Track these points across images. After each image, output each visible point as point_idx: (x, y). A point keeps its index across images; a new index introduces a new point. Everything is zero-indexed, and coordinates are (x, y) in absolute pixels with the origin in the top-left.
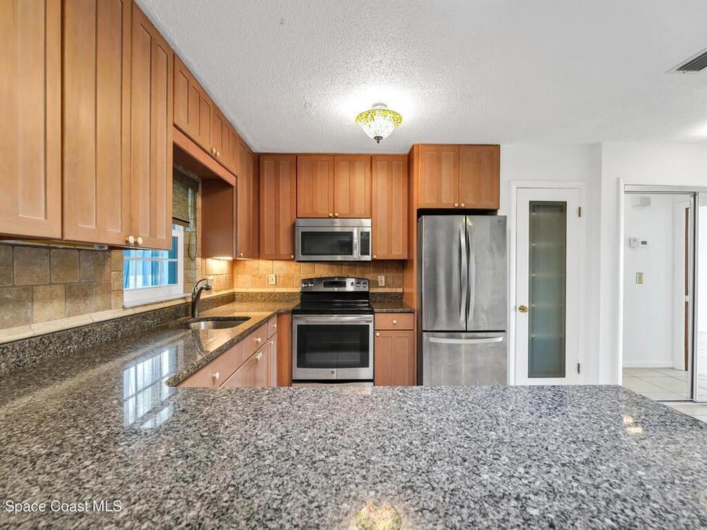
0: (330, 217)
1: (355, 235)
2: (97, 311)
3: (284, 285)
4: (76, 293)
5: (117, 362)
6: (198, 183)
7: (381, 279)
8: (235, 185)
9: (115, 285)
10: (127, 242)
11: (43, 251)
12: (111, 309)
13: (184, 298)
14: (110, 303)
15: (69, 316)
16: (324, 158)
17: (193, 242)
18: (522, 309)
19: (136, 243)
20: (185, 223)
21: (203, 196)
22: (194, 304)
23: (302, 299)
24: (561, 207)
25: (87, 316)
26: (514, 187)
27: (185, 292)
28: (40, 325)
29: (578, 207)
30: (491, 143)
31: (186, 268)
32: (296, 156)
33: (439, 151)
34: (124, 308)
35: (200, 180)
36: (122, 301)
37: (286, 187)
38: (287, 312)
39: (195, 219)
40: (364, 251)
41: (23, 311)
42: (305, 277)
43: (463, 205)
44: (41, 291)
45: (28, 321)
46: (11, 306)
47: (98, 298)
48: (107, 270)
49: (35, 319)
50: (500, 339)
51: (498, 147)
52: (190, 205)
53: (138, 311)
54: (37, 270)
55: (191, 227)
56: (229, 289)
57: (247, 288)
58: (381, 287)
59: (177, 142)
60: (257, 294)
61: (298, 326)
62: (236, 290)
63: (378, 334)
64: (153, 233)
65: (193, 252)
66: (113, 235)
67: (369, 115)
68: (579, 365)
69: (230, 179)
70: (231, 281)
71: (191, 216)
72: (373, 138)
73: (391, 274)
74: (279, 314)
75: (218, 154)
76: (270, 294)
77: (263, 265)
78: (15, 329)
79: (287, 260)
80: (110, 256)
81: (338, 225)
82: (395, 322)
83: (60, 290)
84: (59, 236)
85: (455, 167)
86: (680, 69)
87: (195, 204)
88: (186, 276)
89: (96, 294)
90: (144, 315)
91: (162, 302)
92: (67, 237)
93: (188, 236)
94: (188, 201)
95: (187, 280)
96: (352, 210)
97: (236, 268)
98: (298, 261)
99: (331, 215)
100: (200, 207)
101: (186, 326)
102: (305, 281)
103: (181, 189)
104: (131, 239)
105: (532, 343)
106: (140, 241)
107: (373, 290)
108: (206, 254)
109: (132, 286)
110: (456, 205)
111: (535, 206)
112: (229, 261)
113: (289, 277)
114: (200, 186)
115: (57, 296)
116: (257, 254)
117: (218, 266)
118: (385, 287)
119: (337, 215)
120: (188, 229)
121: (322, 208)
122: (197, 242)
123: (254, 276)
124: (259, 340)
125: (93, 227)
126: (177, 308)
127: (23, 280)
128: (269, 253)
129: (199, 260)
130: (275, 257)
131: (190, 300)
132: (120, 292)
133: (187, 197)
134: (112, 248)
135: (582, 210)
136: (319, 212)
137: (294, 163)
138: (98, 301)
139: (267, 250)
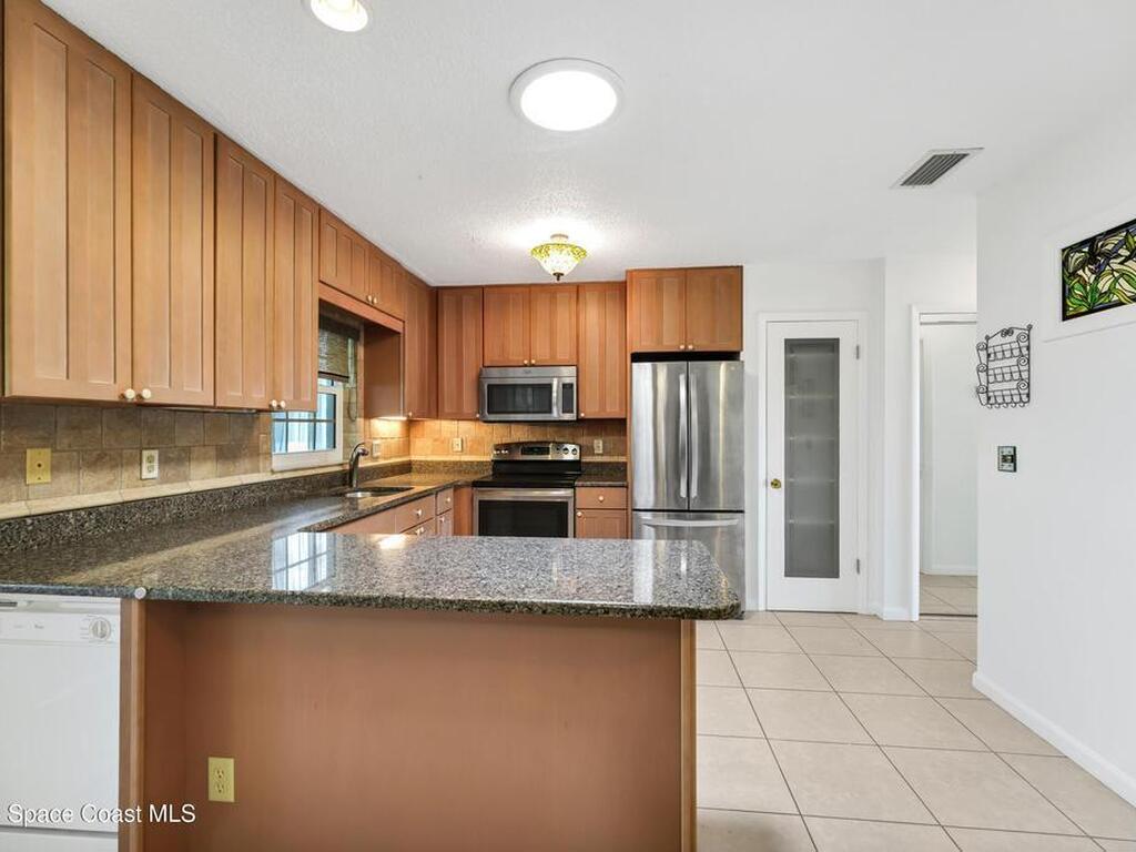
0: (526, 366)
1: (555, 388)
2: (245, 473)
3: (471, 453)
4: (227, 455)
5: (266, 527)
6: (359, 332)
7: (599, 444)
8: (401, 331)
9: (264, 448)
10: (270, 406)
11: (198, 415)
12: (259, 472)
13: (341, 465)
14: (258, 467)
15: (220, 477)
16: (519, 290)
17: (354, 399)
18: (776, 484)
19: (279, 406)
20: (345, 378)
21: (365, 346)
22: (351, 472)
23: (494, 469)
24: (832, 345)
25: (236, 477)
26: (763, 323)
27: (344, 458)
28: (195, 482)
29: (855, 346)
30: (729, 265)
31: (347, 430)
32: (482, 288)
33: (659, 277)
34: (273, 472)
35: (362, 328)
36: (271, 464)
37: (470, 329)
38: (467, 485)
39: (356, 373)
40: (567, 409)
41: (182, 469)
42: (498, 441)
43: (690, 347)
44: (196, 452)
45: (186, 479)
46: (173, 464)
47: (247, 461)
48: (256, 433)
49: (192, 477)
50: (735, 522)
51: (740, 268)
52: (350, 356)
53: (287, 475)
54: (193, 432)
55: (351, 383)
56: (405, 456)
57: (426, 455)
58: (598, 455)
59: (324, 298)
60: (439, 463)
61: (480, 501)
62: (414, 458)
63: (579, 514)
64: (297, 395)
65: (353, 413)
66: (256, 400)
67: (543, 249)
68: (858, 561)
69: (396, 326)
70: (407, 446)
71: (351, 370)
72: (552, 273)
73: (611, 438)
74: (456, 487)
75: (375, 301)
76: (455, 463)
77: (446, 427)
78: (176, 484)
79: (471, 420)
80: (258, 418)
81: (534, 377)
82: (601, 498)
83: (212, 452)
84: (212, 404)
85: (680, 296)
86: (905, 183)
87: (355, 355)
88: (345, 440)
89: (245, 455)
90: (294, 481)
91: (313, 468)
92: (218, 405)
93: (348, 394)
94: (346, 352)
95: (347, 444)
96: (553, 356)
97: (413, 431)
98: (485, 422)
99: (526, 362)
100: (362, 358)
101: (342, 495)
102: (498, 448)
103: (339, 340)
104: (274, 404)
105: (790, 531)
106: (283, 404)
107: (587, 459)
108: (369, 414)
109: (277, 451)
110: (682, 347)
111: (792, 346)
112: (402, 421)
113: (479, 442)
114: (362, 335)
115: (210, 458)
116: (434, 413)
117: (387, 428)
118: (602, 455)
119: (533, 362)
120: (348, 385)
121: (515, 352)
122: (358, 399)
123: (436, 440)
124: (420, 512)
125: (240, 394)
126: (333, 476)
127: (182, 442)
128: (450, 411)
129: (360, 421)
130: (459, 417)
131: (348, 467)
132: (269, 454)
133: (347, 347)
134: (259, 411)
135: (861, 350)
136: (511, 358)
137: (480, 299)
138: (246, 463)
139: (447, 408)
